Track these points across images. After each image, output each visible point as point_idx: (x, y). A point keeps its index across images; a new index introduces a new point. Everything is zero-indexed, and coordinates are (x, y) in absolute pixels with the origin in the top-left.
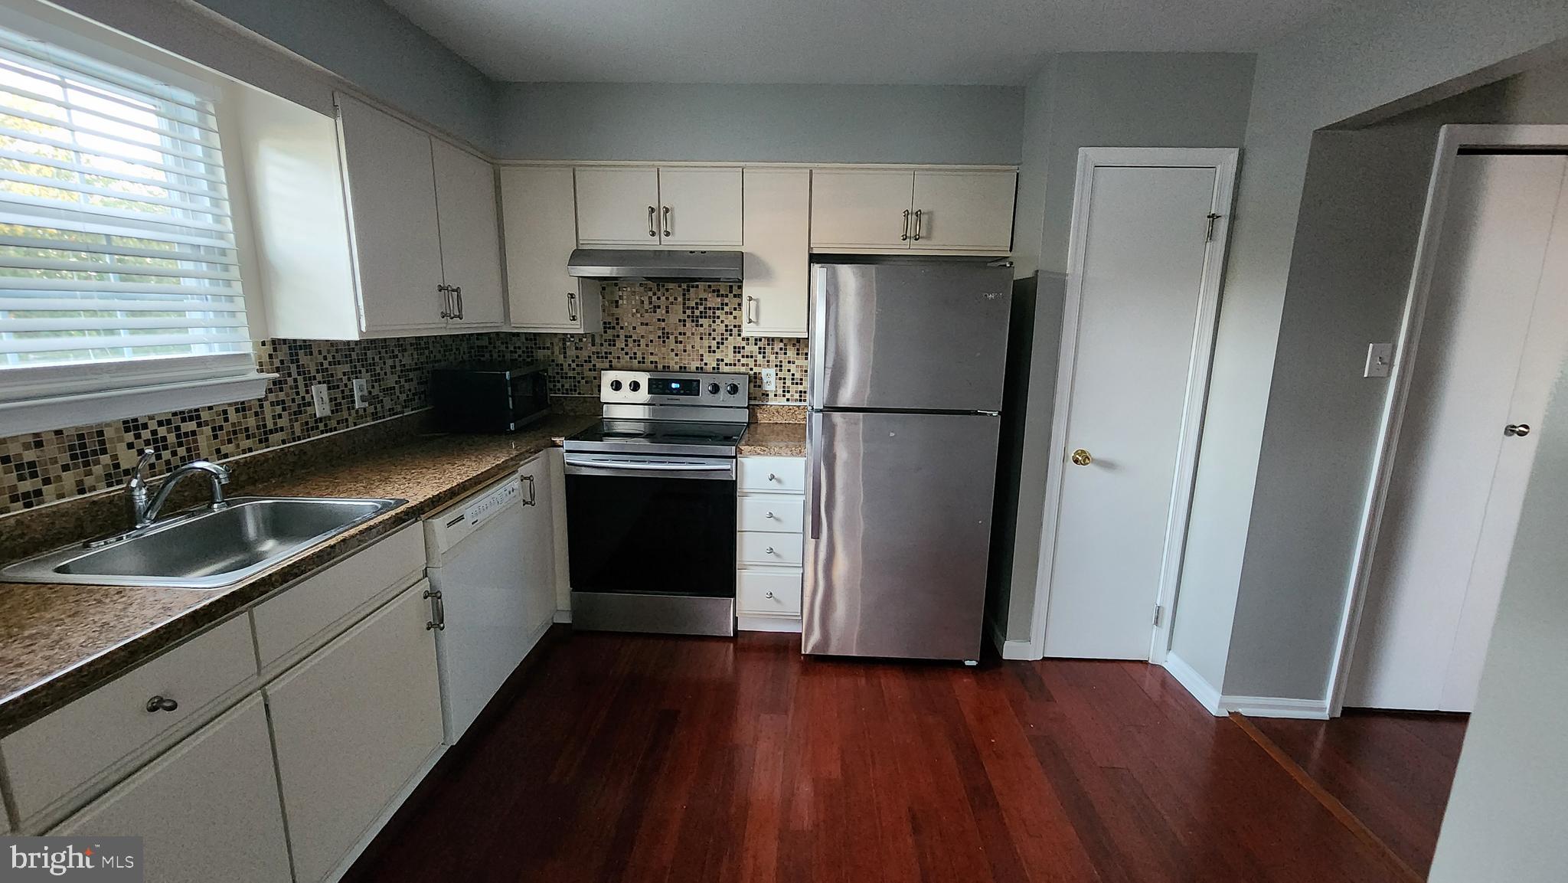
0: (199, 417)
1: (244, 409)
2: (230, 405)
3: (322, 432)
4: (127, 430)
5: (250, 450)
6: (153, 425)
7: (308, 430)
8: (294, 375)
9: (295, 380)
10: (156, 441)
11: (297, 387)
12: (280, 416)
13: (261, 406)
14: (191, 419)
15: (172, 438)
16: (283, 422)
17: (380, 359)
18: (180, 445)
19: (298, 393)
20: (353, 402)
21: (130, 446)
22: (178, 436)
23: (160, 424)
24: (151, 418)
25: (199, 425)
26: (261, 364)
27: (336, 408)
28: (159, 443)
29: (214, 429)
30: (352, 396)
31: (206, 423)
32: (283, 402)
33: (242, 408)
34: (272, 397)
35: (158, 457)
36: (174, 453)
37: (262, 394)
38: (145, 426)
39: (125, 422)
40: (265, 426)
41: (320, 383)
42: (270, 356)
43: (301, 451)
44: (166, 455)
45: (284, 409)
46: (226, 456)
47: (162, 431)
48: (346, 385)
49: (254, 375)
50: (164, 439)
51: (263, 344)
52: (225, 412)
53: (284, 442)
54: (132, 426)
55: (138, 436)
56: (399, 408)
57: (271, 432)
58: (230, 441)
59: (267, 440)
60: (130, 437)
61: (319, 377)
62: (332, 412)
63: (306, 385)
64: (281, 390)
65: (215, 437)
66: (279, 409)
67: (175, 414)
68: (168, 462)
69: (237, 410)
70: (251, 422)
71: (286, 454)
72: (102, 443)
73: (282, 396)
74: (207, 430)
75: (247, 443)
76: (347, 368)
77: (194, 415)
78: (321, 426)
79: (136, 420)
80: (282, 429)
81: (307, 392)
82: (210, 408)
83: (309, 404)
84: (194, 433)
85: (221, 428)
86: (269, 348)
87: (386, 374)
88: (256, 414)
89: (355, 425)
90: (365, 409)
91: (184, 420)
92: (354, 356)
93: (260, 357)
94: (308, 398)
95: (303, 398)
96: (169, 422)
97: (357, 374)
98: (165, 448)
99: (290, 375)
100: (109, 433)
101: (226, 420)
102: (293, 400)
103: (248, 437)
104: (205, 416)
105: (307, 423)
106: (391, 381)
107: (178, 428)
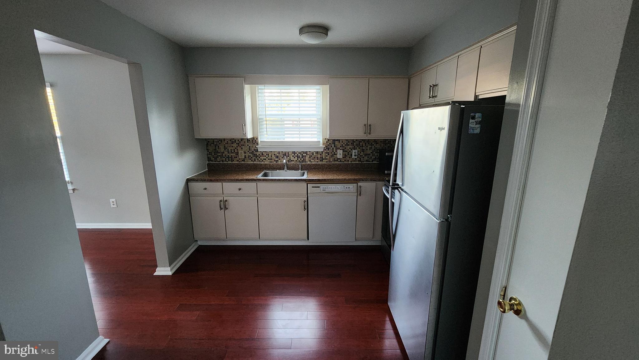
0: (307, 153)
1: (318, 153)
2: (314, 152)
3: (339, 162)
4: (293, 153)
5: (318, 162)
6: (298, 153)
7: (334, 160)
8: (333, 147)
9: (333, 148)
10: (298, 156)
11: (333, 150)
12: (327, 156)
13: (322, 153)
14: (305, 153)
15: (301, 156)
16: (328, 157)
17: (365, 145)
18: (302, 158)
19: (333, 151)
20: (352, 156)
21: (293, 156)
22: (302, 156)
23: (299, 153)
24: (297, 152)
25: (307, 155)
26: (324, 144)
27: (345, 156)
28: (298, 157)
29: (310, 156)
30: (352, 154)
31: (308, 155)
32: (328, 153)
33: (317, 153)
34: (325, 151)
35: (298, 159)
36: (301, 159)
37: (322, 150)
38: (296, 153)
39: (293, 152)
40: (322, 157)
41: (341, 150)
42: (327, 142)
43: (330, 165)
44: (299, 159)
45: (328, 155)
46: (312, 162)
47: (299, 155)
48: (350, 151)
49: (321, 146)
50: (299, 156)
51: (325, 139)
52: (313, 153)
53: (327, 162)
54: (294, 153)
55: (295, 155)
56: (371, 160)
57: (324, 159)
58: (313, 159)
59: (322, 161)
60: (293, 155)
61: (341, 148)
62: (343, 157)
63: (336, 150)
64: (328, 150)
65: (310, 158)
66: (327, 154)
67: (302, 152)
68: (299, 161)
69: (316, 153)
70: (319, 156)
71: (325, 165)
72: (288, 155)
73: (328, 151)
74: (308, 156)
75: (318, 161)
76: (351, 147)
77: (306, 153)
78: (339, 160)
79: (295, 152)
80: (327, 159)
81: (336, 151)
82: (310, 152)
83: (336, 154)
84: (305, 156)
85: (312, 156)
86: (327, 140)
87: (367, 150)
88: (321, 155)
89: (351, 162)
90: (356, 159)
91: (304, 153)
92: (355, 144)
93: (324, 142)
94: (336, 153)
95: (335, 153)
96: (301, 153)
97: (355, 149)
98: (299, 158)
99: (332, 147)
100: (290, 153)
101: (313, 155)
102: (331, 153)
103: (318, 159)
104: (308, 153)
105: (335, 159)
106: (369, 152)
107: (302, 155)
